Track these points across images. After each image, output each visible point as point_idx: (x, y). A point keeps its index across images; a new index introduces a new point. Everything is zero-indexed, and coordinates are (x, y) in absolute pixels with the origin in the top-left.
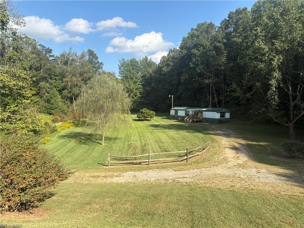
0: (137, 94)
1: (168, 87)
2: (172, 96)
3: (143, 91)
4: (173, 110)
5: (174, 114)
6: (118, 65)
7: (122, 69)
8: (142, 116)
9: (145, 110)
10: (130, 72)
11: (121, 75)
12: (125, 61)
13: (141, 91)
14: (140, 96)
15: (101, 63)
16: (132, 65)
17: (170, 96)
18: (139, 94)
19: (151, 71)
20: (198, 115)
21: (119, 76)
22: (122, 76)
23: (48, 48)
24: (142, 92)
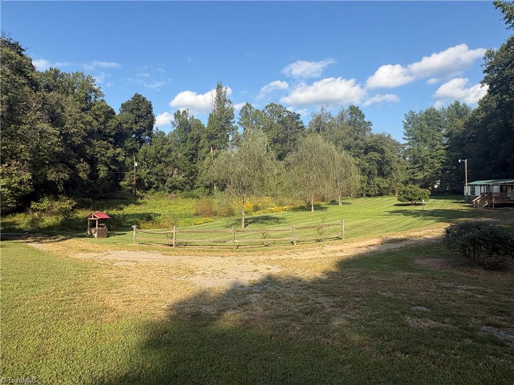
2: (466, 161)
4: (468, 186)
5: (469, 194)
6: (403, 122)
7: (409, 128)
9: (410, 187)
10: (422, 131)
11: (407, 137)
12: (414, 115)
13: (444, 159)
14: (442, 167)
15: (369, 123)
16: (427, 119)
17: (460, 161)
19: (460, 123)
20: (506, 191)
21: (405, 139)
22: (409, 139)
23: (294, 113)
24: (445, 161)
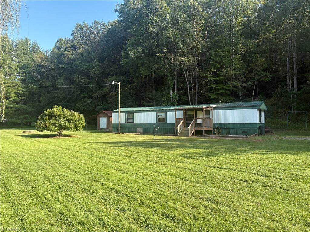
0: (10, 95)
1: (81, 79)
3: (23, 91)
4: (121, 112)
8: (53, 124)
17: (113, 83)
18: (15, 95)
24: (20, 92)
